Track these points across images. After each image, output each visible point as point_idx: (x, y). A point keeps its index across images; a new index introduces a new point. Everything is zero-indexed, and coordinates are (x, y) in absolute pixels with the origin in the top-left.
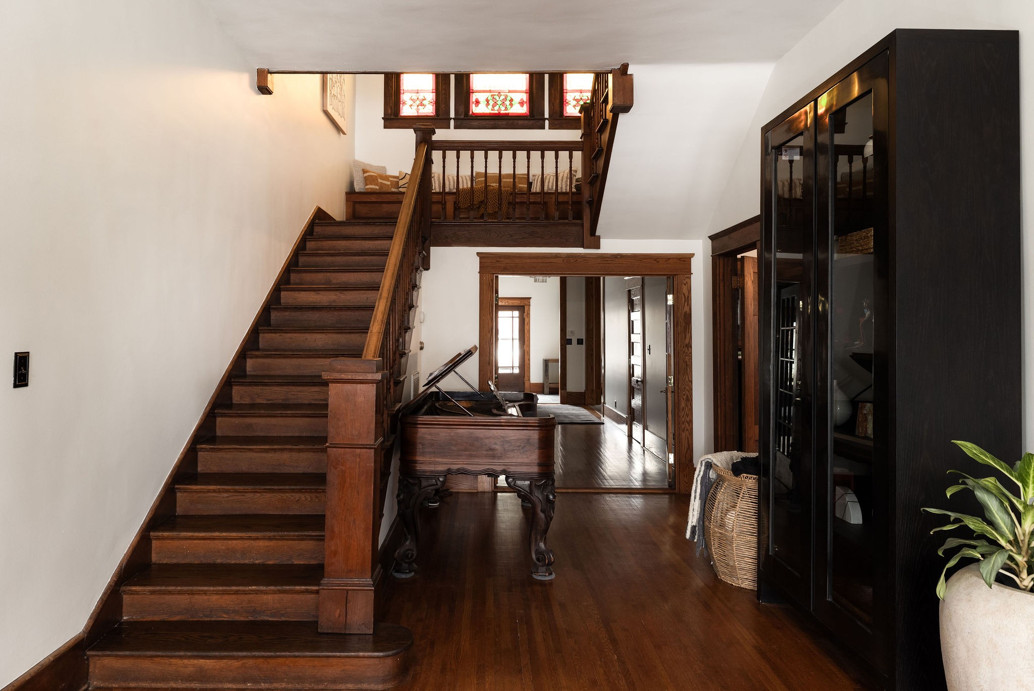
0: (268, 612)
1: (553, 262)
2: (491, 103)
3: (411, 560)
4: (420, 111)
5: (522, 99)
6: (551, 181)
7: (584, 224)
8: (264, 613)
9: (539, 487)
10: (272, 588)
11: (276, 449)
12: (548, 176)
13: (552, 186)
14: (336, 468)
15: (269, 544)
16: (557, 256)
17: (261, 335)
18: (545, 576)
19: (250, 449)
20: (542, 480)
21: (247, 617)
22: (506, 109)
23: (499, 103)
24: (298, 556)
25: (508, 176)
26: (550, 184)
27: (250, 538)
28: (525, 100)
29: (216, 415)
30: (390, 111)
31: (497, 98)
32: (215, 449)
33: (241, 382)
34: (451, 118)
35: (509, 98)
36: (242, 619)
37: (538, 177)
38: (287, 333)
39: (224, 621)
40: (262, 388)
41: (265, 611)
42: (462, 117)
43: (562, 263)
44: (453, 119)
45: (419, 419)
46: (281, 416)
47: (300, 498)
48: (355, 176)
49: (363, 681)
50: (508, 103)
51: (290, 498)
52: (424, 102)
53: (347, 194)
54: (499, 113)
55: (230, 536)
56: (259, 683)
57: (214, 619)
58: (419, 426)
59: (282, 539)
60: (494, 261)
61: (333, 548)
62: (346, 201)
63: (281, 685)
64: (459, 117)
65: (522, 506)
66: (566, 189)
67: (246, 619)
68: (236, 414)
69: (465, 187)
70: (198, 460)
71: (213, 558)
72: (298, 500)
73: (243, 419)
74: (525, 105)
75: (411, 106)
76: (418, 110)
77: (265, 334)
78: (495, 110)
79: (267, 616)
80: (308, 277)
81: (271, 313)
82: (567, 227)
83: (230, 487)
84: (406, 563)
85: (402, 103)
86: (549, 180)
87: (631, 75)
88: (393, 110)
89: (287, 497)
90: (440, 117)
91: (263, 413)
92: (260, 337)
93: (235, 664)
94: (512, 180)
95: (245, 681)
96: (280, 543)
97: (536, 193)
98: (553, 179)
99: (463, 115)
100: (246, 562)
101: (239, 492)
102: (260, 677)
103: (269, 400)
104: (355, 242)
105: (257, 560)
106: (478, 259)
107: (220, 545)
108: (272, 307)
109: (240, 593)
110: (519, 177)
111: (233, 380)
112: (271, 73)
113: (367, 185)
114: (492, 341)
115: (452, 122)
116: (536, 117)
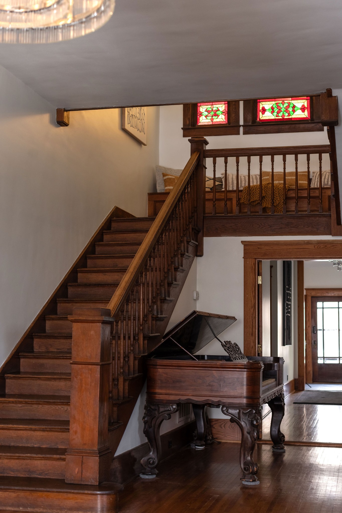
0: (38, 472)
1: (305, 248)
2: (276, 110)
3: (153, 466)
4: (214, 120)
5: (303, 106)
6: (327, 177)
7: (332, 215)
8: (35, 472)
9: (245, 414)
10: (40, 456)
11: (56, 378)
12: (325, 173)
13: (328, 181)
14: (76, 377)
15: (43, 434)
16: (308, 243)
17: (59, 305)
18: (250, 481)
19: (39, 378)
20: (248, 409)
21: (25, 475)
22: (289, 115)
23: (283, 110)
24: (61, 443)
25: (291, 174)
26: (326, 180)
27: (31, 430)
28: (306, 106)
29: (20, 356)
30: (188, 122)
31: (281, 106)
32: (16, 377)
33: (39, 336)
34: (241, 126)
35: (291, 105)
36: (22, 476)
37: (317, 174)
38: (76, 303)
39: (11, 476)
40: (53, 340)
41: (35, 471)
42: (250, 124)
43: (314, 248)
44: (242, 126)
45: (158, 362)
46: (63, 358)
47: (67, 409)
48: (157, 179)
49: (88, 510)
50: (290, 109)
51: (61, 409)
52: (218, 113)
53: (150, 194)
54: (283, 119)
55: (19, 427)
56: (27, 507)
57: (5, 475)
58: (158, 367)
59: (51, 430)
60: (255, 248)
61: (74, 429)
62: (149, 200)
63: (40, 510)
64: (247, 124)
65: (273, 452)
66: (317, 186)
67: (24, 476)
68: (33, 356)
69: (255, 184)
70: (6, 385)
71: (9, 442)
72: (66, 410)
73: (38, 360)
74: (306, 111)
75: (206, 116)
76: (212, 119)
77: (62, 304)
78: (279, 117)
79: (37, 474)
80: (100, 262)
81: (69, 289)
82: (317, 218)
83: (22, 400)
84: (149, 467)
85: (199, 114)
86: (325, 176)
87: (335, 97)
88: (191, 121)
89: (59, 408)
90: (231, 125)
91: (51, 356)
92: (58, 306)
93: (13, 495)
94: (295, 178)
95: (19, 507)
96: (50, 433)
97: (315, 189)
98: (329, 176)
99: (251, 122)
100: (29, 445)
101: (29, 404)
102: (27, 504)
103: (58, 349)
104: (141, 234)
105: (36, 444)
106: (242, 247)
107: (13, 433)
108: (68, 284)
109: (21, 459)
110: (300, 175)
111: (33, 334)
112: (67, 111)
113: (166, 186)
114: (254, 316)
115: (241, 129)
116: (315, 121)
